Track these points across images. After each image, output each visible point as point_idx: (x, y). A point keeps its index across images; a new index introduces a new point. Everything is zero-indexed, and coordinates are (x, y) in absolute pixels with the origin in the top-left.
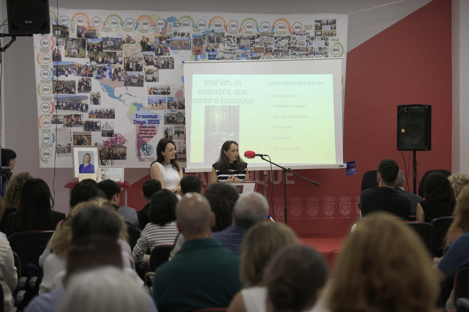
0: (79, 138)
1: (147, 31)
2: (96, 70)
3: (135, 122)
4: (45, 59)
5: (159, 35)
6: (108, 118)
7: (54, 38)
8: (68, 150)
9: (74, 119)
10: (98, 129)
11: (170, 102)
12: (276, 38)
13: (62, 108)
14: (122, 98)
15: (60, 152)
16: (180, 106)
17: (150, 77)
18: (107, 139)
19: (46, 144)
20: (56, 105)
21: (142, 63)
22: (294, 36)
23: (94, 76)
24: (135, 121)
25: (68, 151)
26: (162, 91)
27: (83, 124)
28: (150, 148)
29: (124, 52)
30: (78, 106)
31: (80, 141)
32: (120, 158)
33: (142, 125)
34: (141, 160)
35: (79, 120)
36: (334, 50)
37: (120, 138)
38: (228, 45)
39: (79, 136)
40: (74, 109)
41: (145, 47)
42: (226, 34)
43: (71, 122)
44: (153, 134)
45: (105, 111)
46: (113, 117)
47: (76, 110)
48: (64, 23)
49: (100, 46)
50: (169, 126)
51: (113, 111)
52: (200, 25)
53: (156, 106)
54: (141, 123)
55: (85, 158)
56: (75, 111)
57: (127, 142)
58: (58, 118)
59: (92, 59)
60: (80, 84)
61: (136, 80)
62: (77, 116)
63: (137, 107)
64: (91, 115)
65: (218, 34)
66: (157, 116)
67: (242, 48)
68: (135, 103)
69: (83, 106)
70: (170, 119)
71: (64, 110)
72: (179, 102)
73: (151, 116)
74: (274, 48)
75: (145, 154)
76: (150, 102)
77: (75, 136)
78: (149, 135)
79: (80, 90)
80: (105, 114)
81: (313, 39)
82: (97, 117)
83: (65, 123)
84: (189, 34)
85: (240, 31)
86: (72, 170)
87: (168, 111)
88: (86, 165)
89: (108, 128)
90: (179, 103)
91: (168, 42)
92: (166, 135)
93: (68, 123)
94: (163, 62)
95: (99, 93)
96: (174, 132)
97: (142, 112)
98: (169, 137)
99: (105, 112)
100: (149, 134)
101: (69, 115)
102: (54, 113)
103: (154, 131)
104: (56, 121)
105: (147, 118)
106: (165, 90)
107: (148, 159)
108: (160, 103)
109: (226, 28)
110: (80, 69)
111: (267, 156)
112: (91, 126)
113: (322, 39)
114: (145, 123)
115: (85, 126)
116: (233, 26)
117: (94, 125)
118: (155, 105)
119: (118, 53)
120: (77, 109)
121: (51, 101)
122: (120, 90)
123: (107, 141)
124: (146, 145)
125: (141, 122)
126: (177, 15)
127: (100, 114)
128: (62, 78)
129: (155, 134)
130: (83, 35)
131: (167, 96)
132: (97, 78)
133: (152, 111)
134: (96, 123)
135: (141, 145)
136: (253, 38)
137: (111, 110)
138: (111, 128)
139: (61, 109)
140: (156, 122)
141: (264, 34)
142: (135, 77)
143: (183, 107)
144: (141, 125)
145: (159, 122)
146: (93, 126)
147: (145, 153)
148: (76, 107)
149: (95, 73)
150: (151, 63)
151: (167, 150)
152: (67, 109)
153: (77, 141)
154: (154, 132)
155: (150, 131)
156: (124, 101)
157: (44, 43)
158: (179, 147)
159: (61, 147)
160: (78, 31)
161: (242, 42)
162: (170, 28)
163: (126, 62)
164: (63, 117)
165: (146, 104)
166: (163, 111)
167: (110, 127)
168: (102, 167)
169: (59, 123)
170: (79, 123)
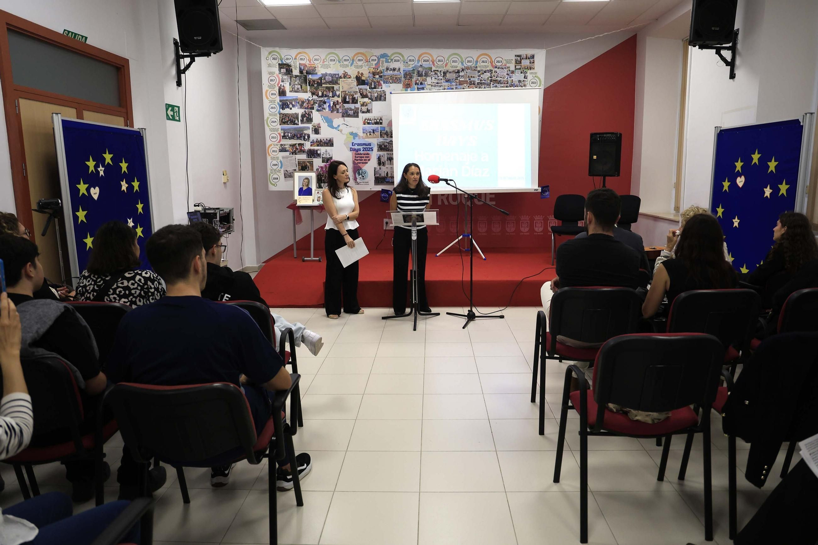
1: (361, 66)
2: (317, 103)
3: (351, 150)
4: (272, 94)
5: (372, 70)
6: (327, 146)
7: (280, 75)
9: (298, 147)
10: (319, 156)
11: (383, 132)
12: (479, 72)
13: (288, 138)
14: (340, 128)
15: (286, 177)
16: (389, 134)
17: (364, 109)
19: (275, 170)
20: (283, 135)
21: (357, 96)
22: (496, 69)
23: (315, 109)
26: (375, 121)
27: (305, 151)
28: (364, 172)
29: (341, 86)
30: (302, 136)
31: (304, 167)
33: (358, 152)
35: (303, 149)
36: (533, 83)
38: (435, 78)
39: (303, 163)
40: (298, 138)
41: (360, 81)
42: (434, 69)
43: (297, 149)
44: (367, 160)
45: (325, 140)
46: (332, 145)
47: (300, 140)
48: (288, 62)
49: (319, 81)
50: (381, 153)
51: (332, 140)
52: (410, 60)
53: (370, 134)
54: (356, 150)
55: (305, 182)
58: (285, 146)
59: (313, 94)
60: (303, 116)
61: (352, 112)
62: (300, 144)
63: (352, 136)
64: (313, 143)
65: (426, 69)
66: (371, 144)
67: (448, 81)
69: (305, 136)
70: (383, 146)
71: (290, 139)
72: (388, 131)
73: (365, 144)
74: (477, 81)
75: (361, 178)
76: (364, 131)
77: (300, 163)
78: (364, 161)
79: (302, 121)
80: (325, 143)
81: (513, 72)
82: (318, 146)
83: (291, 151)
84: (399, 69)
85: (446, 65)
86: (292, 193)
87: (381, 140)
88: (305, 188)
89: (328, 155)
91: (381, 77)
92: (379, 162)
93: (293, 151)
94: (376, 95)
95: (319, 124)
96: (386, 158)
97: (357, 141)
98: (382, 163)
101: (294, 144)
102: (281, 143)
103: (368, 157)
104: (283, 150)
105: (362, 145)
106: (378, 121)
108: (374, 132)
109: (433, 62)
110: (303, 102)
111: (453, 180)
112: (312, 154)
113: (521, 73)
114: (360, 150)
115: (308, 154)
116: (439, 61)
117: (315, 152)
118: (368, 134)
119: (336, 87)
120: (300, 138)
121: (279, 132)
122: (338, 121)
124: (362, 170)
126: (389, 52)
127: (320, 143)
128: (287, 111)
129: (369, 160)
130: (305, 72)
131: (380, 126)
132: (318, 110)
133: (366, 139)
135: (357, 170)
136: (458, 72)
137: (330, 139)
138: (330, 155)
140: (370, 150)
141: (468, 68)
142: (351, 109)
143: (391, 136)
144: (356, 152)
145: (373, 149)
148: (299, 136)
149: (316, 107)
150: (366, 96)
151: (339, 174)
152: (292, 139)
153: (301, 166)
155: (364, 157)
156: (341, 131)
157: (271, 80)
159: (288, 173)
160: (300, 69)
161: (448, 76)
162: (383, 63)
163: (343, 96)
164: (289, 146)
165: (361, 134)
166: (376, 139)
168: (318, 190)
169: (286, 151)
170: (302, 151)
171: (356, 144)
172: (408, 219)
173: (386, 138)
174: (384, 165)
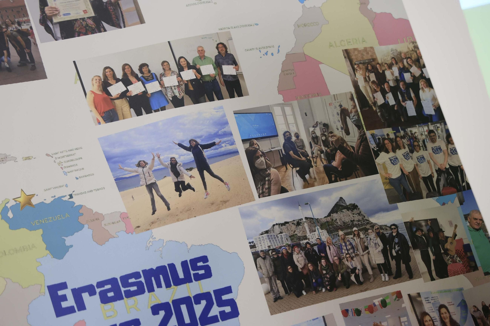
11: (264, 146)
16: (330, 157)
26: (189, 75)
66: (204, 259)
68: (14, 208)
72: (318, 133)
73: (161, 270)
90: (315, 139)
105: (140, 291)
106: (208, 70)
118: (167, 185)
140: (215, 311)
145: (232, 303)
171: (90, 289)
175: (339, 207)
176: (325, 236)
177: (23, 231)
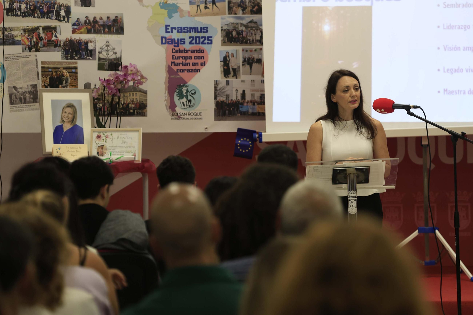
0: (54, 74)
3: (164, 42)
6: (110, 32)
8: (32, 97)
9: (42, 35)
10: (91, 56)
13: (19, 13)
15: (16, 101)
18: (109, 76)
20: (8, 7)
24: (164, 40)
25: (32, 100)
27: (60, 45)
28: (193, 92)
30: (51, 9)
32: (136, 113)
33: (178, 46)
34: (177, 117)
35: (54, 38)
37: (133, 74)
39: (54, 70)
40: (44, 15)
44: (200, 64)
45: (105, 19)
47: (47, 18)
50: (231, 49)
51: (121, 19)
53: (206, 7)
54: (175, 43)
55: (66, 112)
56: (45, 19)
57: (146, 81)
58: (12, 33)
62: (49, 30)
63: (167, 11)
64: (77, 27)
66: (207, 28)
68: (163, 3)
69: (60, 10)
70: (234, 33)
71: (23, 17)
72: (252, 0)
73: (194, 28)
75: (184, 105)
77: (46, 70)
78: (191, 67)
80: (104, 26)
82: (89, 32)
83: (25, 44)
86: (39, 137)
87: (230, 19)
88: (67, 127)
89: (111, 53)
90: (250, 1)
92: (225, 67)
93: (31, 43)
96: (241, 60)
97: (177, 21)
98: (231, 70)
99: (104, 22)
100: (191, 64)
101: (34, 27)
102: (5, 24)
103: (201, 58)
104: (8, 40)
105: (187, 32)
107: (190, 114)
111: (419, 107)
114: (184, 43)
115: (65, 49)
117: (83, 47)
118: (202, 6)
120: (48, 15)
123: (108, 80)
124: (186, 86)
125: (176, 40)
129: (203, 64)
133: (197, 19)
134: (86, 43)
135: (176, 86)
137: (116, 17)
138: (115, 53)
139: (17, 15)
140: (206, 41)
143: (259, 11)
144: (175, 46)
145: (211, 41)
146: (80, 49)
147: (183, 103)
148: (46, 11)
152: (29, 15)
153: (50, 79)
154: (202, 61)
155: (193, 58)
158: (252, 90)
159: (18, 92)
164: (22, 32)
165: (185, 5)
166: (218, 18)
167: (115, 51)
168: (99, 132)
169: (13, 43)
170: (53, 44)
171: (175, 28)
172: (340, 177)
173: (240, 13)
174: (236, 75)
175: (251, 22)
176: (244, 29)
177: (163, 10)
